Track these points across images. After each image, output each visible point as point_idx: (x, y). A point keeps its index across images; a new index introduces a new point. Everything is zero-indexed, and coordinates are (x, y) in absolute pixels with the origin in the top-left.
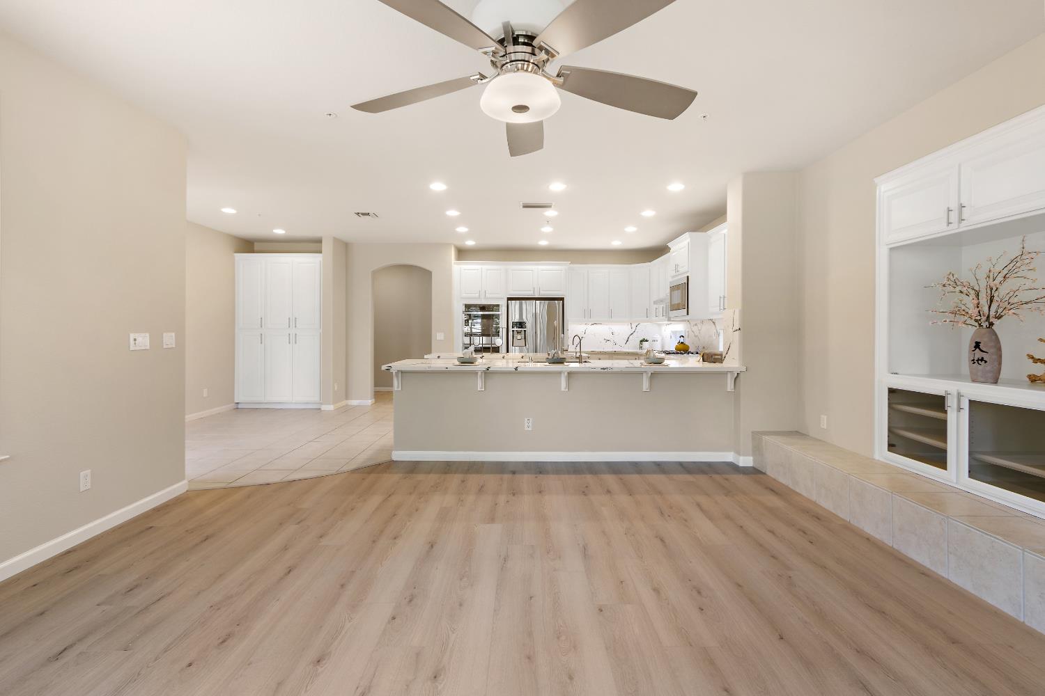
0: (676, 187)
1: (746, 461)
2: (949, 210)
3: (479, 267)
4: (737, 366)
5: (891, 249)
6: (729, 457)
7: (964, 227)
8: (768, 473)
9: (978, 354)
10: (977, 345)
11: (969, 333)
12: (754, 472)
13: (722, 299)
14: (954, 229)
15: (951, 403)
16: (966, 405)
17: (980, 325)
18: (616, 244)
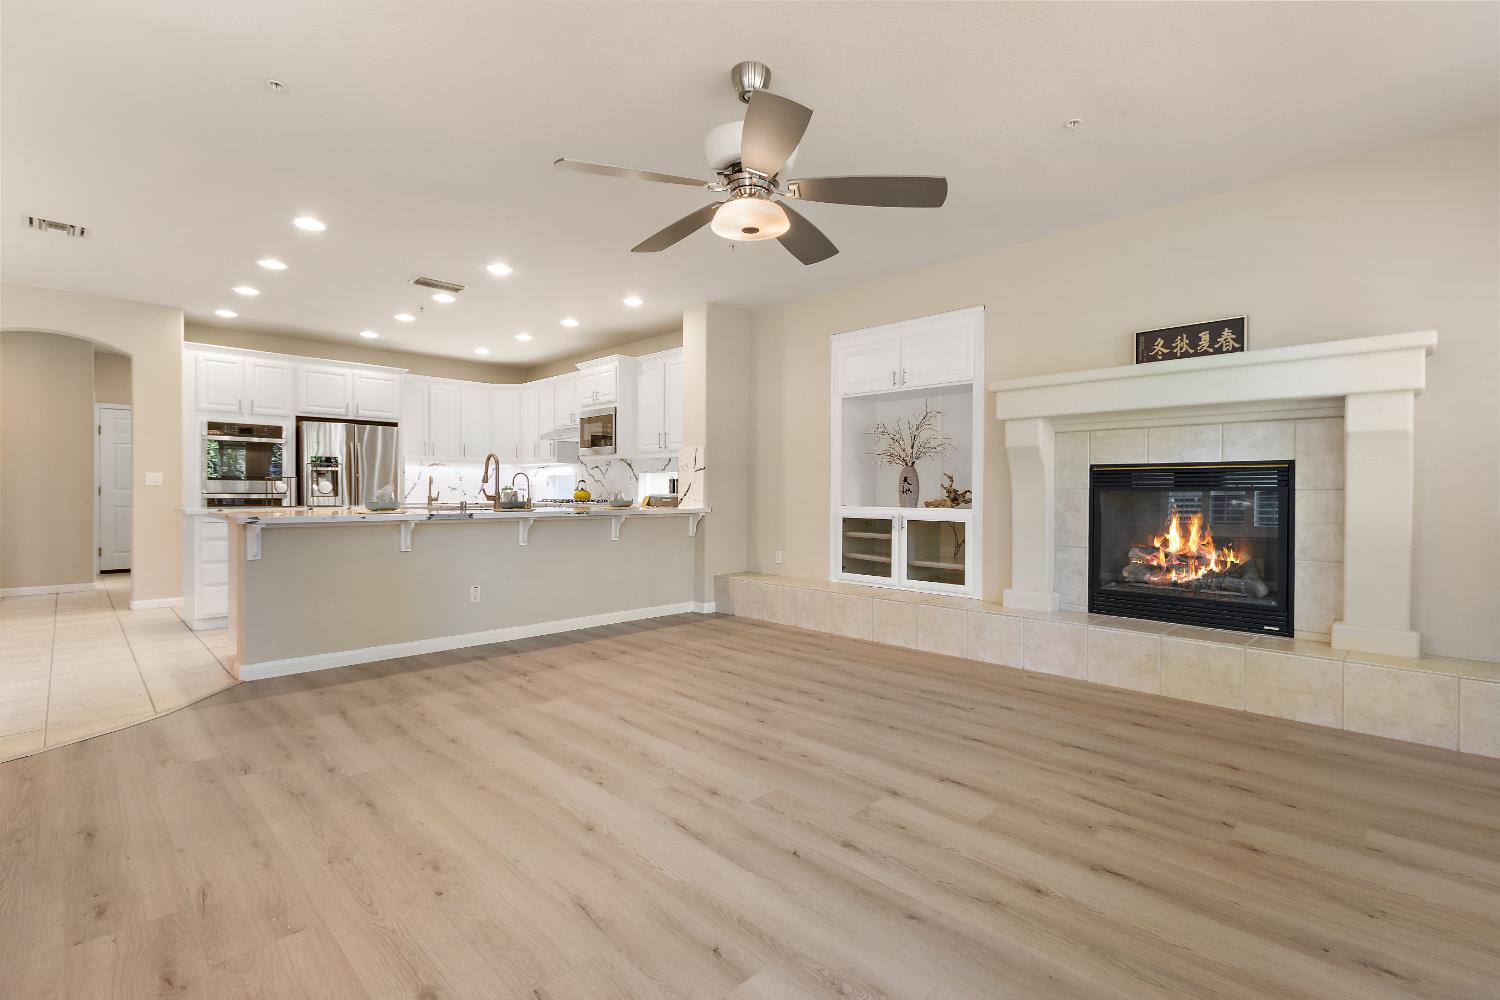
0: (633, 301)
1: (709, 608)
2: (895, 374)
3: (238, 358)
4: (701, 507)
5: (843, 399)
6: (690, 607)
7: (903, 388)
8: (737, 613)
9: (907, 486)
10: (905, 480)
11: (898, 469)
12: (718, 615)
13: (662, 437)
14: (897, 389)
15: (895, 524)
16: (905, 525)
17: (906, 464)
18: (482, 353)
